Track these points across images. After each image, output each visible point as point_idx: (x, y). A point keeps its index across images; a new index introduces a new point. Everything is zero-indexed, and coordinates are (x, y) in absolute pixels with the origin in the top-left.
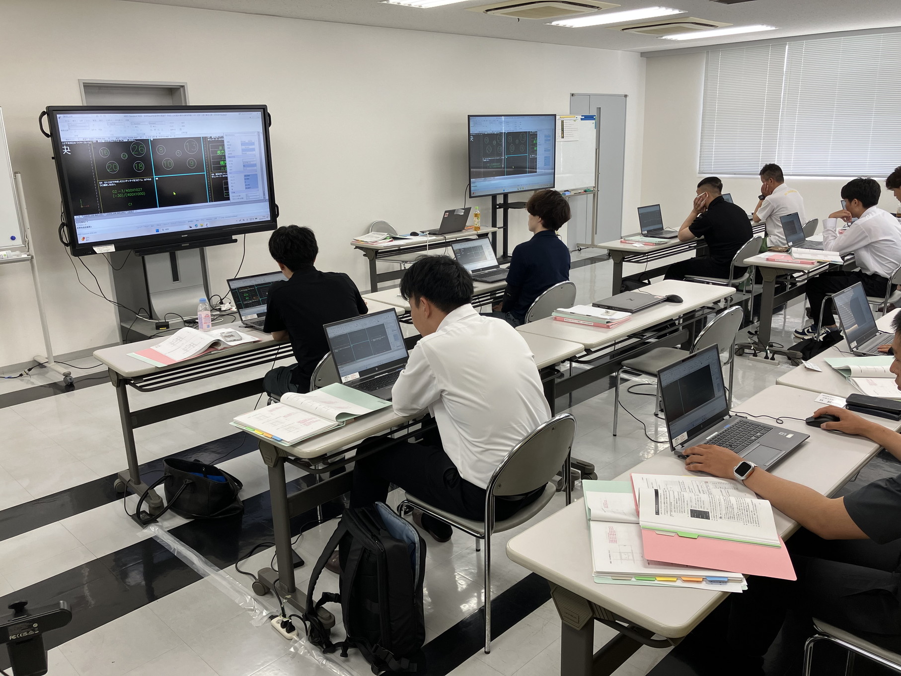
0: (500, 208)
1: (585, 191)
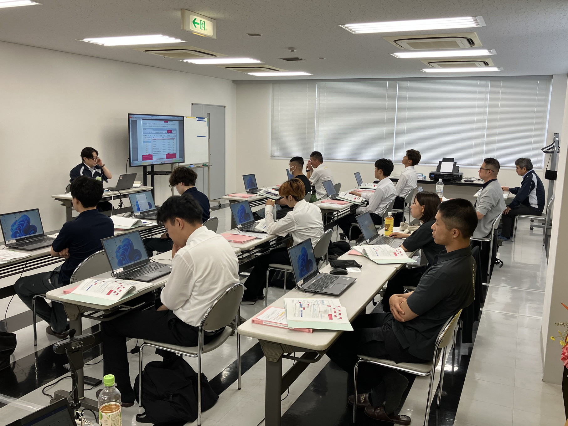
0: (148, 174)
1: (203, 165)
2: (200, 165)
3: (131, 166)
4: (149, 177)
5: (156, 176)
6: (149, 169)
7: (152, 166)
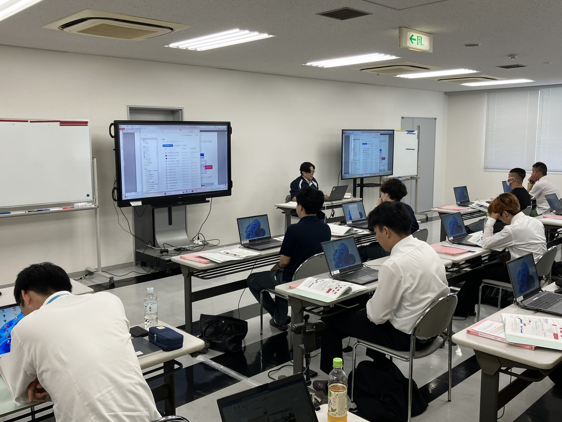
0: (358, 186)
1: (411, 178)
2: (407, 178)
3: (343, 178)
4: (358, 189)
5: (365, 188)
6: (358, 182)
7: (362, 179)
